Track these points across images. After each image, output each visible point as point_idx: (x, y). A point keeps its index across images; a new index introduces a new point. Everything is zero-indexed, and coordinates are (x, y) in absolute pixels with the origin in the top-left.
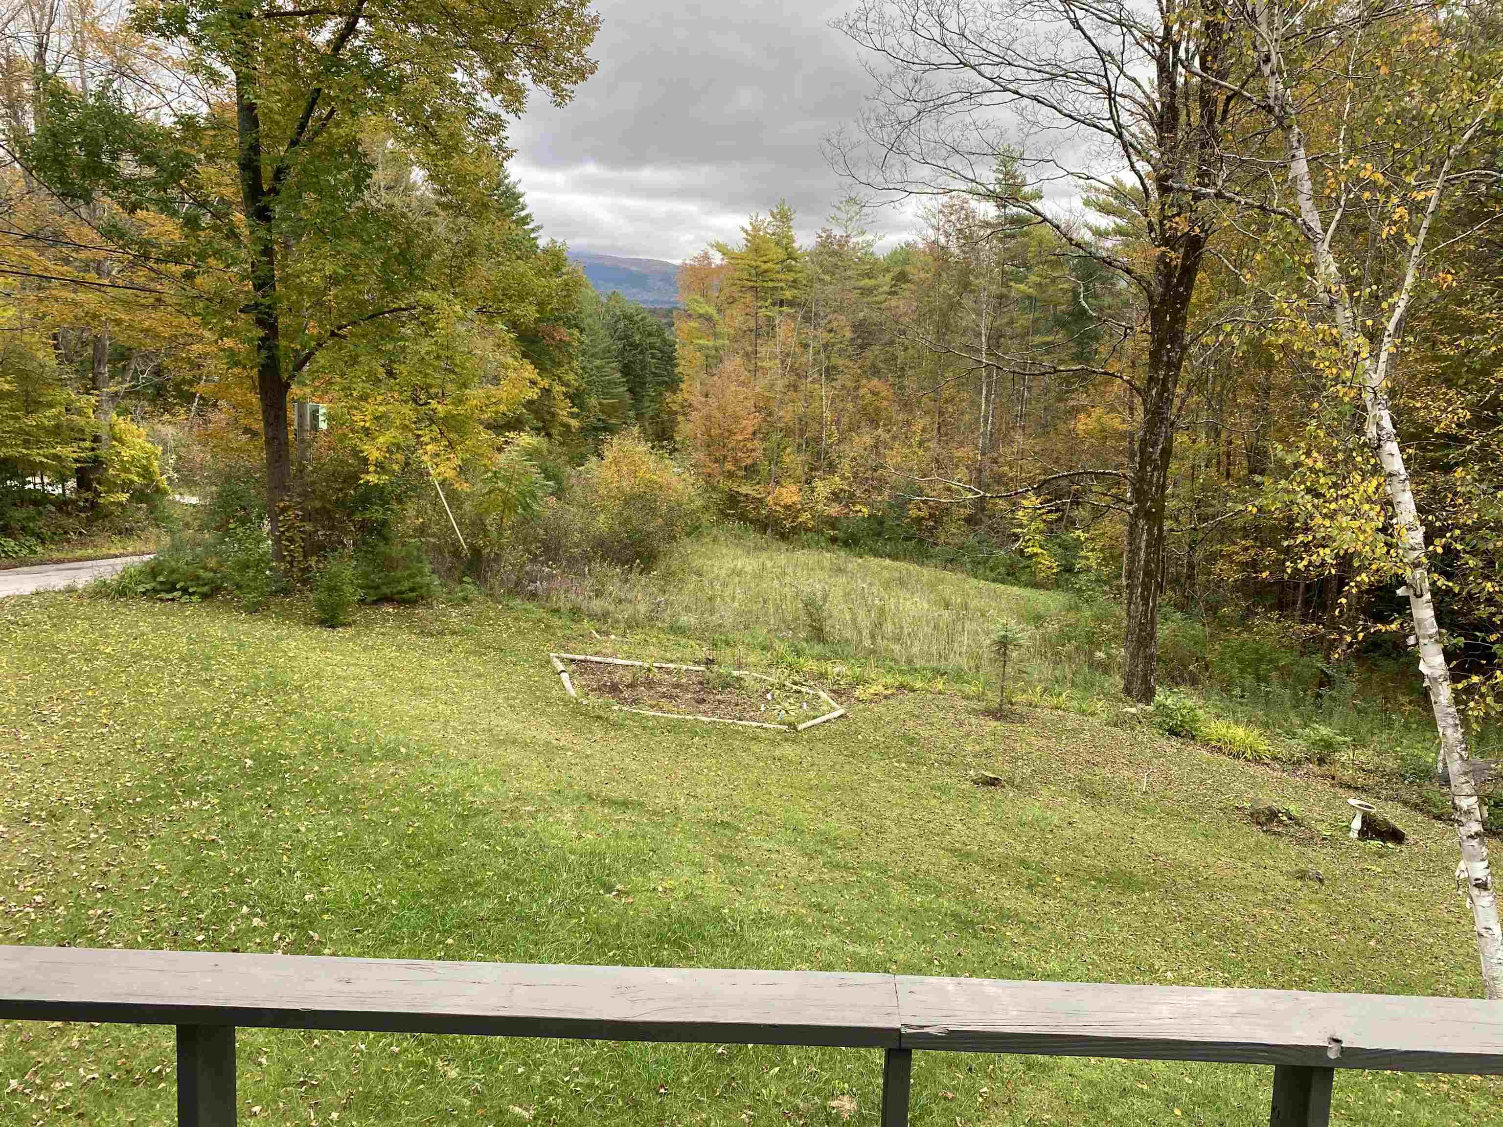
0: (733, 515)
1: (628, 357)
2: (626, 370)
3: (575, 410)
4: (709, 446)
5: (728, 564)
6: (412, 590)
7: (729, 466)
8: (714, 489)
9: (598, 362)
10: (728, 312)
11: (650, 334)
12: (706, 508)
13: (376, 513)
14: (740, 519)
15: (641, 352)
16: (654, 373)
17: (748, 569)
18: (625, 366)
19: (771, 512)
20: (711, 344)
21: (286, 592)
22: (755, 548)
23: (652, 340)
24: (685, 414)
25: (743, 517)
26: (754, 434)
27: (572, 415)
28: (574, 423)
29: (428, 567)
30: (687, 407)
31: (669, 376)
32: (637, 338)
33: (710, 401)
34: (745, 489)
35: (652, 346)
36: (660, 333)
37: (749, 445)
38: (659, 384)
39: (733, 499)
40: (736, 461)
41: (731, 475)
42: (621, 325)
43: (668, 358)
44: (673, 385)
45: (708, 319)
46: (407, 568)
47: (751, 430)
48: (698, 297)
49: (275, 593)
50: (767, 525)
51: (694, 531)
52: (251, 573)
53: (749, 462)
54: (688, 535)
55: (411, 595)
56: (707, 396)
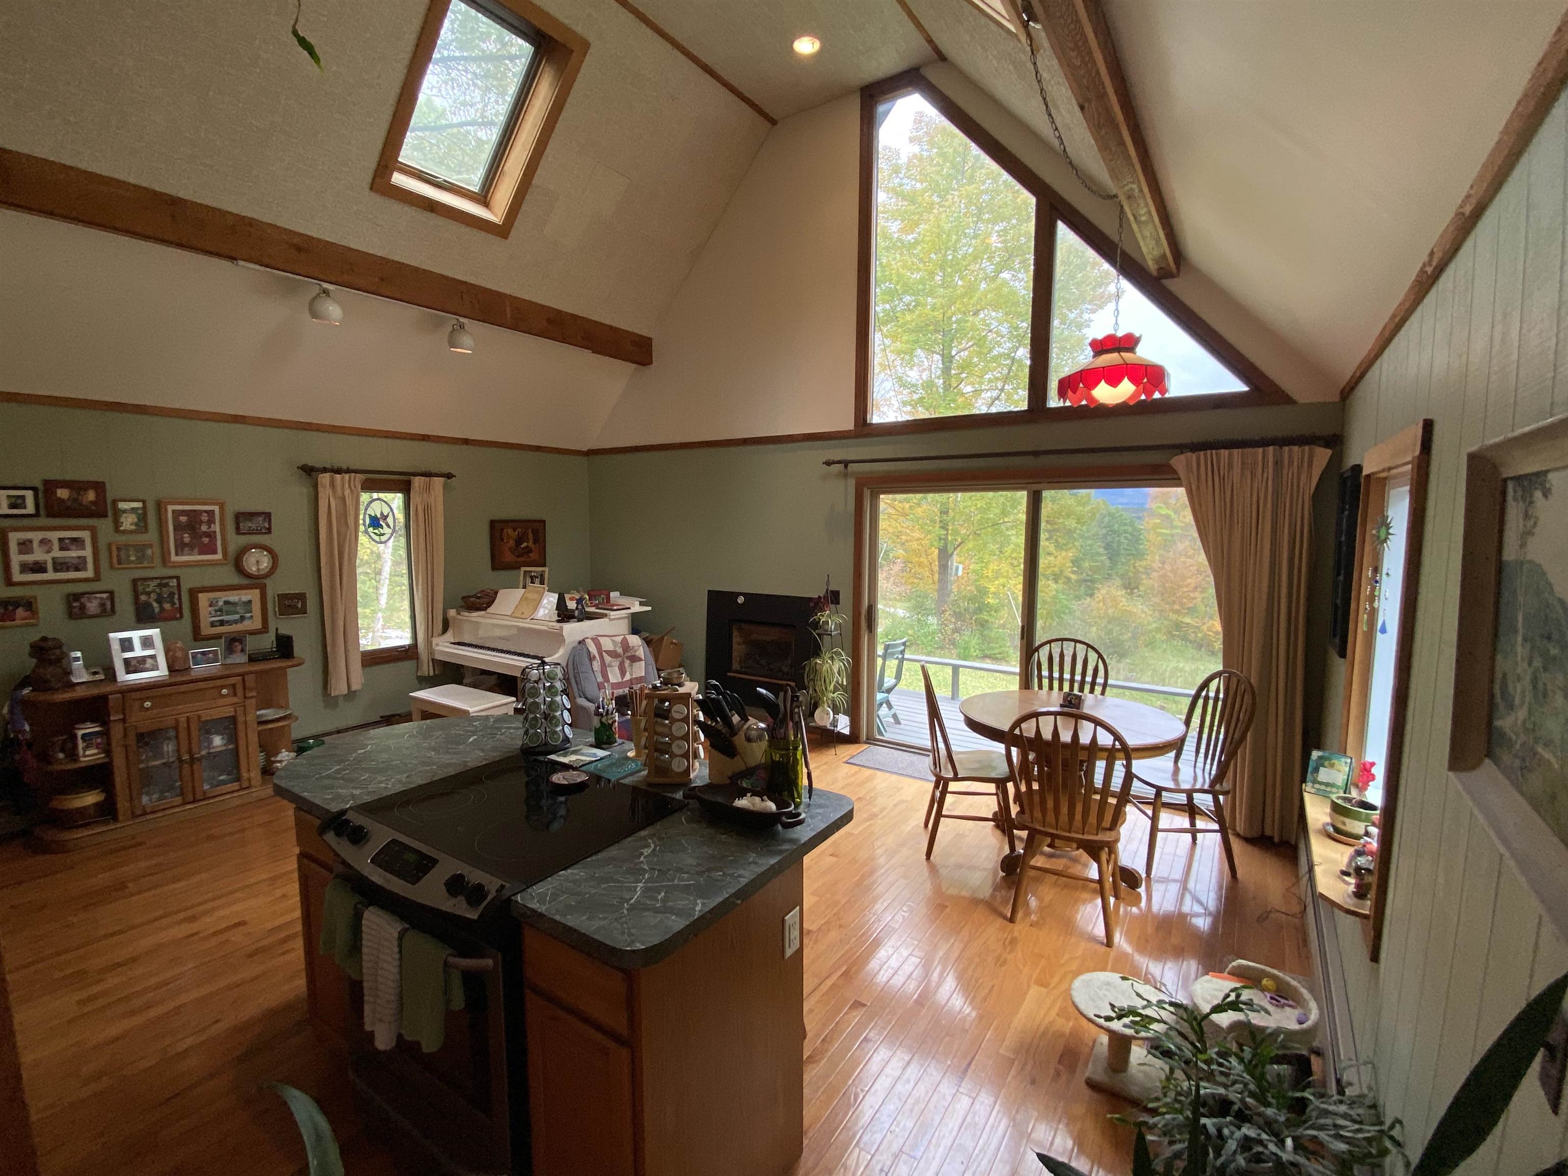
0: (1178, 636)
1: (1109, 539)
2: (1108, 547)
3: (1075, 569)
4: (1163, 594)
5: (1173, 664)
6: (1000, 653)
7: (1176, 607)
8: (1165, 619)
9: (1089, 542)
10: (1182, 513)
11: (1125, 524)
12: (1158, 630)
13: (985, 616)
14: (1182, 640)
15: (1118, 536)
16: (1126, 549)
17: (1187, 668)
18: (1107, 544)
19: (1206, 635)
20: (1168, 532)
21: (942, 648)
22: (1193, 658)
23: (1126, 528)
24: (1148, 574)
25: (1185, 638)
26: (1196, 588)
27: (1074, 572)
28: (1073, 577)
29: (1008, 644)
30: (1148, 570)
31: (1136, 550)
32: (1116, 526)
33: (1166, 566)
34: (1187, 620)
35: (1125, 532)
36: (1132, 524)
37: (1192, 595)
38: (1128, 555)
39: (1178, 626)
40: (1182, 604)
41: (1177, 612)
42: (1106, 520)
43: (1136, 538)
44: (1140, 555)
45: (1167, 517)
46: (997, 643)
47: (1193, 586)
48: (1161, 505)
49: (937, 648)
50: (1201, 646)
51: (1151, 644)
52: (930, 638)
53: (1191, 605)
54: (1146, 646)
55: (999, 656)
56: (1163, 563)
